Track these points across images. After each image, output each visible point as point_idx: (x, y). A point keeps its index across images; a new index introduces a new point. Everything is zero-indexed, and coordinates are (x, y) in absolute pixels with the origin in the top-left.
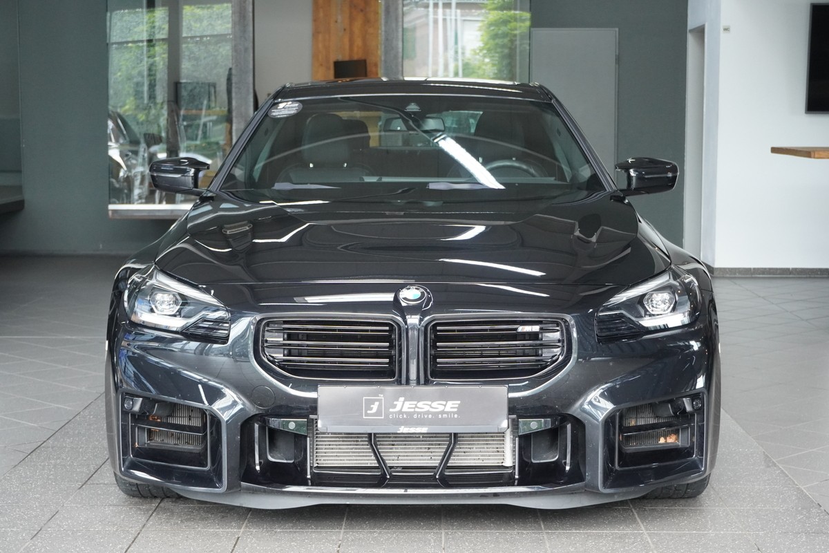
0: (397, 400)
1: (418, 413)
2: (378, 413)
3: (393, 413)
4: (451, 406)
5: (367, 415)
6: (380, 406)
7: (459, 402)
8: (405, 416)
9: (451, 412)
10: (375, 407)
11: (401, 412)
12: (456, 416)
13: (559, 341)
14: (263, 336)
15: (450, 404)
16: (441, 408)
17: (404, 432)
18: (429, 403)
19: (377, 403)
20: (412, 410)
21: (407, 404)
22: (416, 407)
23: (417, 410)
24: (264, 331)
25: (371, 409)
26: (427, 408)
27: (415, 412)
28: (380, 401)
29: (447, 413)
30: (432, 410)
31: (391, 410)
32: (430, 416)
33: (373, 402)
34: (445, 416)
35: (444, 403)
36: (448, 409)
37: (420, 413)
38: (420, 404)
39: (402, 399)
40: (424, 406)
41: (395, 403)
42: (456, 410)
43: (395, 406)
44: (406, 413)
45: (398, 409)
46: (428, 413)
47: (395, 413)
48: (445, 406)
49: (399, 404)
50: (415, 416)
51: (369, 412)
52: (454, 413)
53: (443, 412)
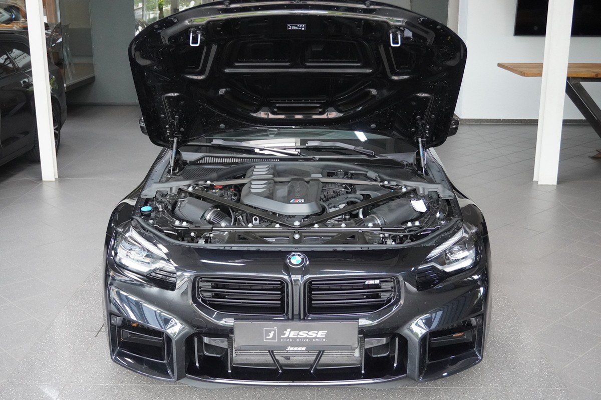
0: (286, 331)
1: (300, 338)
2: (274, 338)
3: (283, 338)
4: (321, 334)
5: (266, 339)
6: (275, 334)
7: (326, 332)
8: (291, 340)
9: (321, 338)
10: (271, 335)
11: (288, 338)
12: (324, 340)
13: (392, 288)
14: (198, 284)
15: (320, 333)
16: (314, 335)
17: (291, 349)
18: (307, 332)
19: (273, 332)
20: (296, 336)
21: (292, 333)
22: (298, 334)
23: (299, 336)
24: (199, 282)
25: (269, 336)
26: (305, 335)
27: (297, 338)
28: (275, 331)
29: (318, 338)
30: (308, 336)
31: (282, 336)
32: (307, 340)
33: (270, 331)
34: (317, 340)
35: (317, 332)
36: (319, 336)
37: (301, 338)
38: (301, 333)
39: (289, 330)
40: (303, 334)
41: (285, 332)
42: (324, 336)
43: (284, 334)
44: (292, 338)
45: (286, 336)
46: (306, 338)
47: (285, 338)
48: (317, 334)
49: (287, 333)
50: (298, 340)
51: (267, 337)
52: (323, 338)
53: (316, 338)
